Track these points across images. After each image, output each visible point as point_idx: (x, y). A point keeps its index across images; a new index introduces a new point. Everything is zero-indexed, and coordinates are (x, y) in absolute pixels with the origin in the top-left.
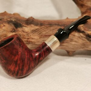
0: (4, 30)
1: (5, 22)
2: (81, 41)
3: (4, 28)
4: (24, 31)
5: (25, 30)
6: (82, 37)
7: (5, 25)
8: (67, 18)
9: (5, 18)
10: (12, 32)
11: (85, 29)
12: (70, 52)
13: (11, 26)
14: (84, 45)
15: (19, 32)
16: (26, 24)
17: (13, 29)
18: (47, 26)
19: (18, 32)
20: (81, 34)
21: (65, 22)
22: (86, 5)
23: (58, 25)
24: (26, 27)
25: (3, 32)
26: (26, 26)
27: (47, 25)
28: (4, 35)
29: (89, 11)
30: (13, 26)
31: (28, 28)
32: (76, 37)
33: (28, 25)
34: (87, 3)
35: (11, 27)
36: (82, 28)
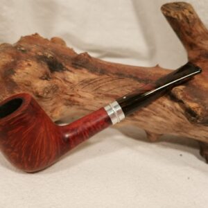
0: (27, 73)
1: (32, 57)
2: (174, 119)
3: (27, 69)
4: (66, 79)
5: (68, 78)
6: (177, 110)
7: (31, 63)
8: (157, 66)
9: (33, 50)
10: (41, 78)
11: (185, 97)
12: (153, 135)
13: (42, 67)
14: (179, 126)
15: (57, 80)
16: (73, 67)
17: (46, 73)
18: (114, 76)
19: (55, 80)
20: (177, 106)
21: (150, 75)
22: (199, 45)
23: (136, 78)
24: (71, 71)
25: (24, 76)
26: (73, 69)
27: (114, 74)
28: (26, 83)
29: (203, 59)
30: (46, 67)
31: (76, 75)
32: (166, 108)
33: (76, 68)
34: (203, 42)
35: (41, 69)
36: (179, 93)
